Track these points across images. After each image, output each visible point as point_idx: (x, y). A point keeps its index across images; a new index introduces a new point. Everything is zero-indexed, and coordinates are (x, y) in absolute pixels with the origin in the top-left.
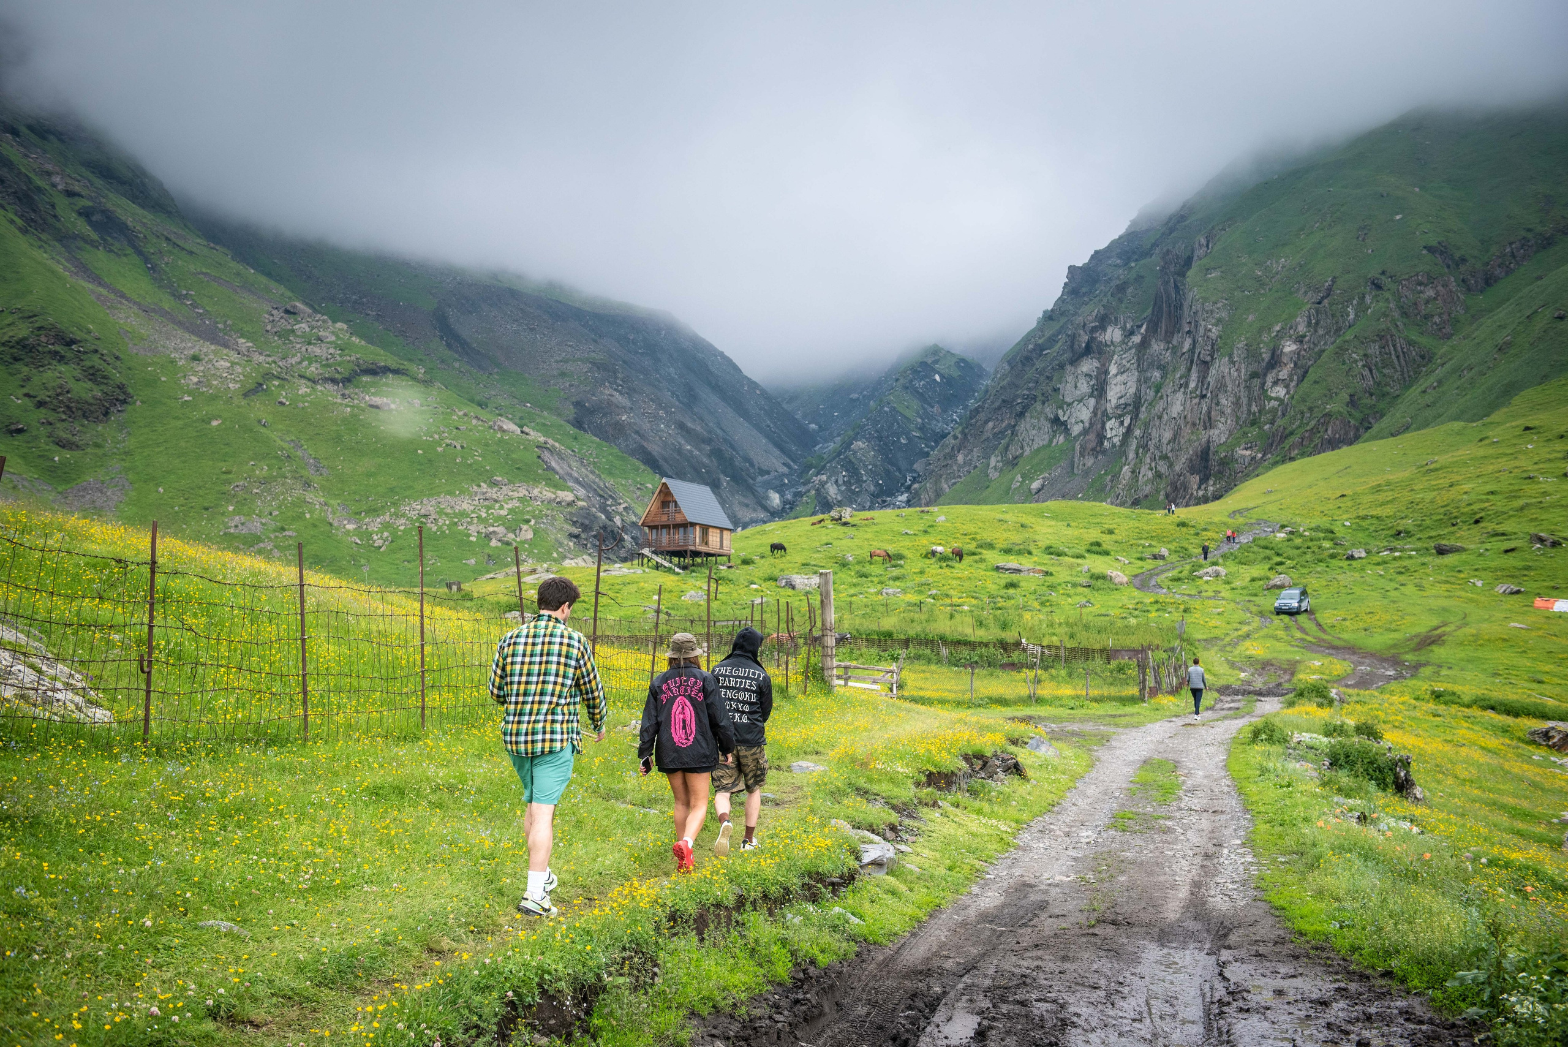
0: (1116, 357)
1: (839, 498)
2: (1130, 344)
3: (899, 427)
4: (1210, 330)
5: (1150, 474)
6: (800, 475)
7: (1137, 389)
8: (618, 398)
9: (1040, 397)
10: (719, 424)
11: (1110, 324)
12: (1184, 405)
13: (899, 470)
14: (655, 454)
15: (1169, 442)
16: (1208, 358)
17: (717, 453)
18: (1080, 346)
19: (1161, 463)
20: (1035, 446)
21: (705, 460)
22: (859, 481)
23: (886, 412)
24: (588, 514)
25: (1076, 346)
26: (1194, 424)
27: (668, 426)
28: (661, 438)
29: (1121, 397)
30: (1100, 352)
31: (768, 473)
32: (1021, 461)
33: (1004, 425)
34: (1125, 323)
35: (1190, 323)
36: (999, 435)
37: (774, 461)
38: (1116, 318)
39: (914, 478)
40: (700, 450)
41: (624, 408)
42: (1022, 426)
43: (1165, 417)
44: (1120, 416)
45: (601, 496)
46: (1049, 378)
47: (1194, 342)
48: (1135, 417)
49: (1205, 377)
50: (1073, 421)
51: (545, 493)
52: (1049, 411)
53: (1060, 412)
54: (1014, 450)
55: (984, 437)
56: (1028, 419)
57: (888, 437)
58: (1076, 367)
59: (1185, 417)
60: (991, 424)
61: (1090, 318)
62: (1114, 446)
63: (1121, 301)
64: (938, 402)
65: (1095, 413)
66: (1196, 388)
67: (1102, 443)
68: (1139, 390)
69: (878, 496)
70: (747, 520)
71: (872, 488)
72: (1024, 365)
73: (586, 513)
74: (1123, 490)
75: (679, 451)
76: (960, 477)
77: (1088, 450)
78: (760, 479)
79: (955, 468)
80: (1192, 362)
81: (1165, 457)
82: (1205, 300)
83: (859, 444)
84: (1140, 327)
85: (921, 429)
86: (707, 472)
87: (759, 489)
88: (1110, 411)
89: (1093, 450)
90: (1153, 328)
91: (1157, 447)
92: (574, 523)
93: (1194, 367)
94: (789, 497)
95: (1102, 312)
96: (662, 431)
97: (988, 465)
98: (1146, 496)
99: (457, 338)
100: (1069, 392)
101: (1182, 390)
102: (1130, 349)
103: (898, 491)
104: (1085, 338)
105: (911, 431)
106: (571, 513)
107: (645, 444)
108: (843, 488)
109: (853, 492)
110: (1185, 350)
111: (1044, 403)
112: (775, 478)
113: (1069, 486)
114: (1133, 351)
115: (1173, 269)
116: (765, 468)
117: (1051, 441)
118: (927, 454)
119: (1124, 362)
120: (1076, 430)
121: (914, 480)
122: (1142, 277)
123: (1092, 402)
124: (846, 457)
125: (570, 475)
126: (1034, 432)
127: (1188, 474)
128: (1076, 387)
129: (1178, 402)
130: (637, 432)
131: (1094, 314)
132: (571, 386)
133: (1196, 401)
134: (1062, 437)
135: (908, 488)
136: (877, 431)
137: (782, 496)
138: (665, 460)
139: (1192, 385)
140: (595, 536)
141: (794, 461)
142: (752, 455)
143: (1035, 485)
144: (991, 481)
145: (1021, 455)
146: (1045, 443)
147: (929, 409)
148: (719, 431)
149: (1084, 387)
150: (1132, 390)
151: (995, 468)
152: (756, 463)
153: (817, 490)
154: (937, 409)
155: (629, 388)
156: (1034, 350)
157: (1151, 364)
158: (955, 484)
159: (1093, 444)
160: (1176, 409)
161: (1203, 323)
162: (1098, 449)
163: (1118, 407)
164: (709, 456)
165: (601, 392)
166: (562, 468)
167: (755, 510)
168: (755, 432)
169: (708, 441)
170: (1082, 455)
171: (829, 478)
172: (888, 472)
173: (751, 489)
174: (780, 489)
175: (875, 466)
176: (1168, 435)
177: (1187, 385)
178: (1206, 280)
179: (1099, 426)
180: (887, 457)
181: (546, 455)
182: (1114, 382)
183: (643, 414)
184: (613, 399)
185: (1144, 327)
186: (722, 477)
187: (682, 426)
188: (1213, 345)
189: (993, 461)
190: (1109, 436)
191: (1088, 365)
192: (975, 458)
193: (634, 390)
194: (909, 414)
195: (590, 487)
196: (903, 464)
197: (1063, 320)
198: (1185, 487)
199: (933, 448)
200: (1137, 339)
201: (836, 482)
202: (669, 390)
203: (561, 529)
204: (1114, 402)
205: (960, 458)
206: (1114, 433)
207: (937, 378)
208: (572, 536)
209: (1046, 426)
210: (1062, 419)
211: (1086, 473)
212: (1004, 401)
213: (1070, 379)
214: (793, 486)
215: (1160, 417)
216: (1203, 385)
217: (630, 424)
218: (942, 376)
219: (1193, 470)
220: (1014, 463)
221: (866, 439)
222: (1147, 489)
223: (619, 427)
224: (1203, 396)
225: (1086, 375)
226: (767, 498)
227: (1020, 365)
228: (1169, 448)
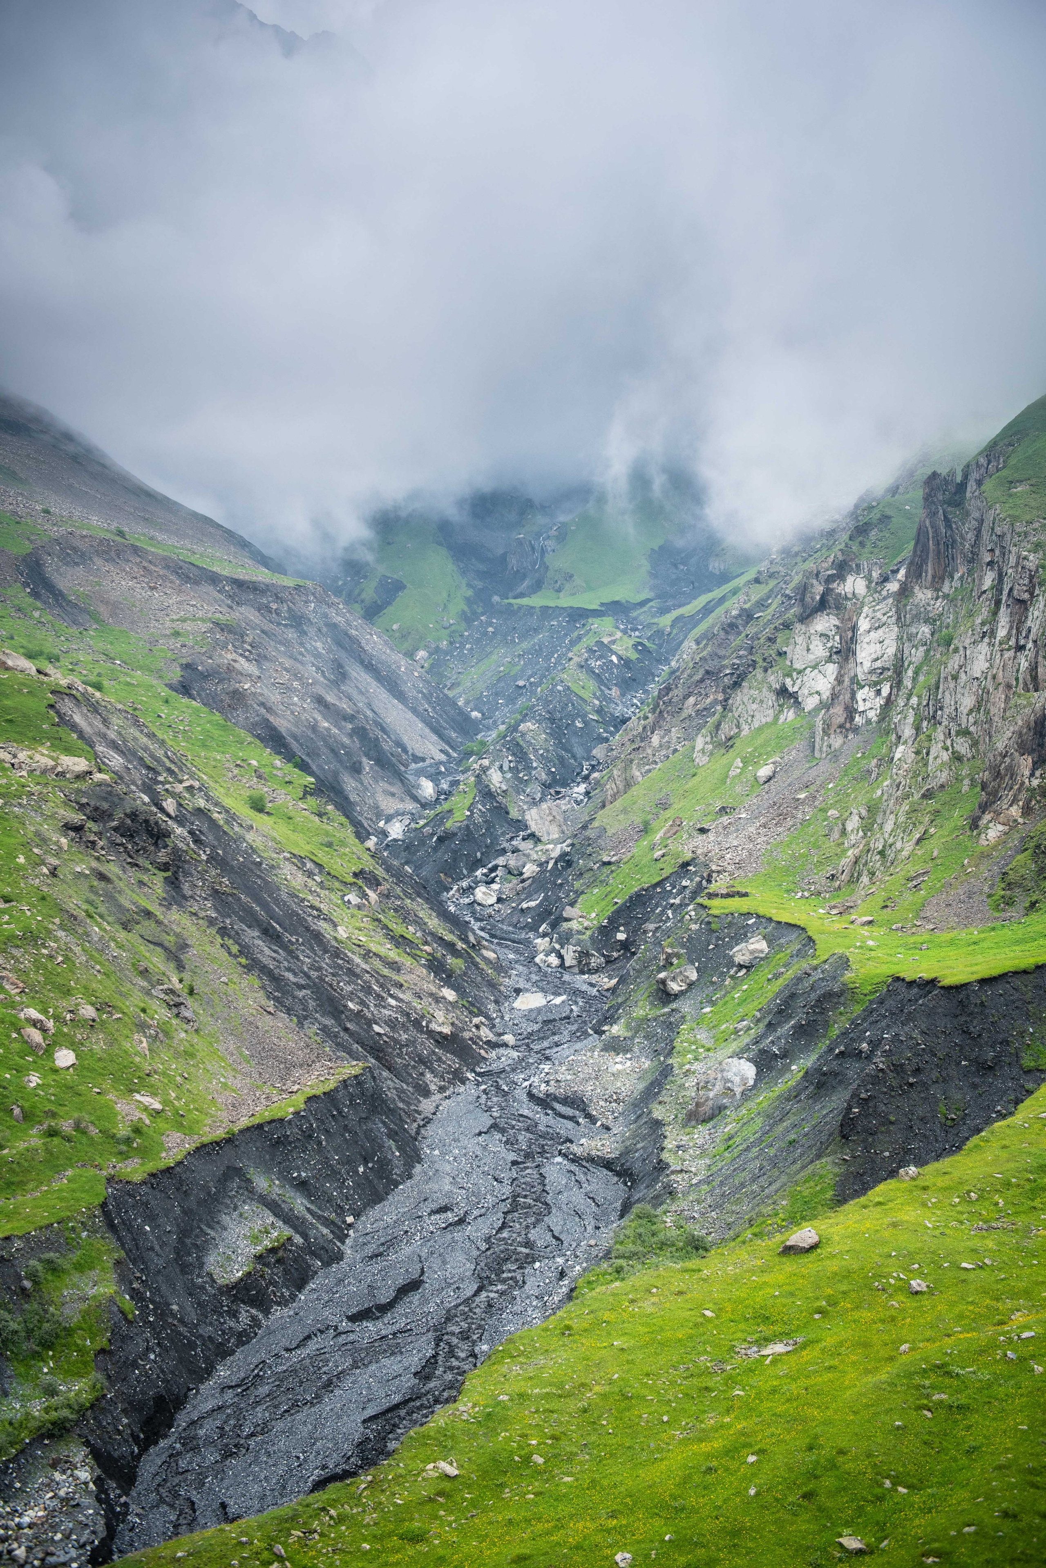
0: (865, 609)
1: (504, 788)
2: (884, 593)
3: (574, 708)
4: (1025, 558)
5: (945, 756)
6: (459, 762)
7: (898, 649)
8: (243, 665)
9: (761, 663)
10: (369, 705)
11: (850, 571)
12: (990, 660)
13: (574, 757)
14: (283, 731)
15: (971, 711)
16: (1026, 596)
17: (360, 733)
18: (813, 599)
19: (960, 740)
20: (756, 724)
21: (346, 740)
22: (529, 768)
23: (559, 692)
24: (110, 793)
25: (808, 599)
26: (1009, 686)
27: (302, 699)
28: (292, 713)
29: (877, 659)
30: (839, 607)
31: (423, 760)
32: (738, 742)
33: (708, 701)
34: (870, 571)
35: (992, 550)
36: (703, 713)
37: (431, 747)
38: (858, 566)
39: (593, 766)
40: (340, 729)
41: (250, 676)
42: (739, 698)
43: (963, 676)
44: (876, 684)
45: (149, 768)
46: (772, 640)
47: (1001, 577)
48: (898, 684)
49: (1021, 622)
50: (806, 692)
51: (37, 757)
52: (774, 679)
53: (788, 682)
54: (727, 729)
55: (684, 714)
56: (745, 691)
57: (561, 719)
58: (808, 626)
59: (994, 677)
60: (692, 700)
61: (825, 565)
62: (869, 722)
63: (862, 544)
64: (616, 685)
65: (839, 680)
66: (1009, 636)
67: (852, 719)
68: (900, 651)
69: (549, 786)
70: (392, 812)
71: (544, 776)
72: (727, 633)
73: (107, 793)
74: (905, 777)
75: (314, 728)
76: (656, 763)
77: (834, 727)
78: (413, 766)
79: (649, 751)
80: (998, 603)
81: (966, 733)
82: (1014, 519)
83: (528, 726)
84: (896, 572)
85: (600, 711)
86: (347, 754)
87: (410, 777)
88: (861, 677)
89: (841, 726)
90: (916, 571)
91: (954, 719)
92: (82, 807)
93: (1003, 609)
94: (445, 786)
95: (841, 558)
96: (295, 704)
97: (694, 748)
98: (942, 786)
99: (51, 588)
100: (798, 656)
101: (986, 640)
102: (885, 599)
103: (574, 782)
104: (819, 589)
105: (587, 713)
106: (78, 791)
107: (272, 719)
108: (509, 775)
109: (521, 780)
110: (985, 588)
111: (766, 670)
112: (431, 766)
113: (813, 773)
114: (891, 600)
115: (941, 498)
116: (421, 755)
117: (776, 718)
118: (607, 740)
119: (879, 615)
120: (810, 703)
121: (593, 768)
122: (888, 517)
123: (831, 669)
124: (514, 739)
125: (104, 736)
126: (754, 706)
127: (1017, 754)
128: (808, 650)
129: (982, 657)
130: (262, 704)
131: (831, 560)
132: (183, 646)
133: (1011, 653)
134: (792, 711)
135: (586, 778)
136: (549, 712)
137: (437, 783)
138: (295, 737)
139: (1002, 633)
140: (116, 829)
141: (452, 747)
142: (405, 739)
143: (764, 772)
144: (698, 767)
145: (737, 735)
146: (769, 719)
147: (607, 691)
148: (369, 713)
149: (819, 650)
150: (891, 650)
151: (703, 751)
152: (409, 748)
153: (478, 776)
154: (615, 692)
155: (259, 655)
156: (740, 615)
157: (916, 618)
158: (650, 771)
159: (841, 720)
160: (979, 666)
161: (1014, 549)
162: (848, 727)
163: (872, 672)
164: (351, 736)
165: (220, 655)
166: (90, 724)
167: (402, 800)
168: (410, 715)
169: (351, 718)
170: (826, 732)
171: (492, 763)
172: (562, 760)
173: (400, 777)
174: (435, 777)
175: (548, 751)
176: (968, 702)
177: (993, 633)
178: (1011, 496)
179: (848, 696)
180: (561, 742)
181: (67, 706)
182: (867, 640)
183: (274, 685)
184: (236, 665)
185: (902, 572)
186: (364, 760)
187: (320, 701)
188: (1031, 578)
189: (700, 742)
190: (861, 709)
191: (825, 623)
192: (674, 740)
193: (265, 657)
194: (586, 695)
195: (134, 754)
196: (579, 751)
197: (772, 583)
198: (1012, 771)
199: (613, 734)
200: (893, 587)
201: (501, 767)
202: (313, 665)
203: (52, 817)
204: (867, 665)
205: (655, 740)
206: (868, 705)
207: (614, 659)
208: (69, 827)
209: (771, 699)
210: (790, 689)
211: (835, 756)
212: (708, 672)
213: (800, 640)
214: (451, 774)
215: (955, 678)
216: (1019, 632)
217: (254, 694)
218: (620, 658)
219: (1023, 749)
220: (728, 744)
221: (537, 721)
222: (943, 777)
223: (238, 697)
224: (1020, 648)
225: (821, 635)
226: (418, 787)
227: (722, 633)
228: (971, 720)
